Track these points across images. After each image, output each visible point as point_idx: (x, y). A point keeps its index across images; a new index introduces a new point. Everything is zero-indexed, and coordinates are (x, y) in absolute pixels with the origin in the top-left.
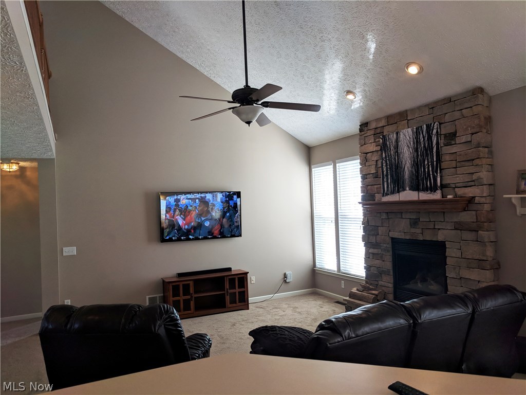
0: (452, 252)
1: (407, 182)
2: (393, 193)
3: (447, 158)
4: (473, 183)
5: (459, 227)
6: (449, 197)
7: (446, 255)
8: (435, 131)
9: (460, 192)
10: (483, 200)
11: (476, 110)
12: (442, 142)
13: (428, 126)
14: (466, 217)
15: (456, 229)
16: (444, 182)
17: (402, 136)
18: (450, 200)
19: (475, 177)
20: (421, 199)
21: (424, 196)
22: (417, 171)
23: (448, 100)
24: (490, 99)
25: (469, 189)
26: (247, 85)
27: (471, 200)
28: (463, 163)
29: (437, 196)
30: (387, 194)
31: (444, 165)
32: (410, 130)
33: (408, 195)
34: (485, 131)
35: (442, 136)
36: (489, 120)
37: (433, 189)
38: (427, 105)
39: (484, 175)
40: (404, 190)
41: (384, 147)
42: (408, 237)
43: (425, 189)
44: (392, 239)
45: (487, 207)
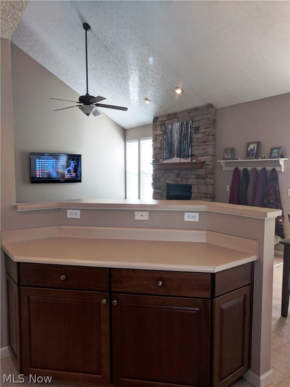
0: (194, 190)
1: (175, 152)
2: (168, 159)
3: (195, 140)
4: (205, 154)
5: (199, 177)
6: (193, 161)
7: (192, 191)
8: (190, 125)
9: (199, 158)
10: (209, 163)
11: (209, 115)
12: (193, 131)
13: (187, 122)
14: (201, 172)
15: (197, 178)
16: (193, 153)
17: (174, 127)
18: (194, 163)
19: (206, 151)
20: (181, 162)
21: (183, 160)
22: (181, 147)
23: (197, 109)
24: (216, 110)
25: (203, 157)
26: (87, 94)
27: (204, 163)
28: (202, 144)
29: (189, 160)
30: (165, 159)
31: (193, 144)
32: (178, 123)
33: (176, 160)
34: (212, 127)
35: (193, 129)
36: (215, 121)
37: (187, 157)
38: (187, 111)
39: (210, 150)
40: (174, 157)
41: (165, 132)
42: (174, 183)
43: (184, 157)
44: (167, 184)
45: (210, 167)
